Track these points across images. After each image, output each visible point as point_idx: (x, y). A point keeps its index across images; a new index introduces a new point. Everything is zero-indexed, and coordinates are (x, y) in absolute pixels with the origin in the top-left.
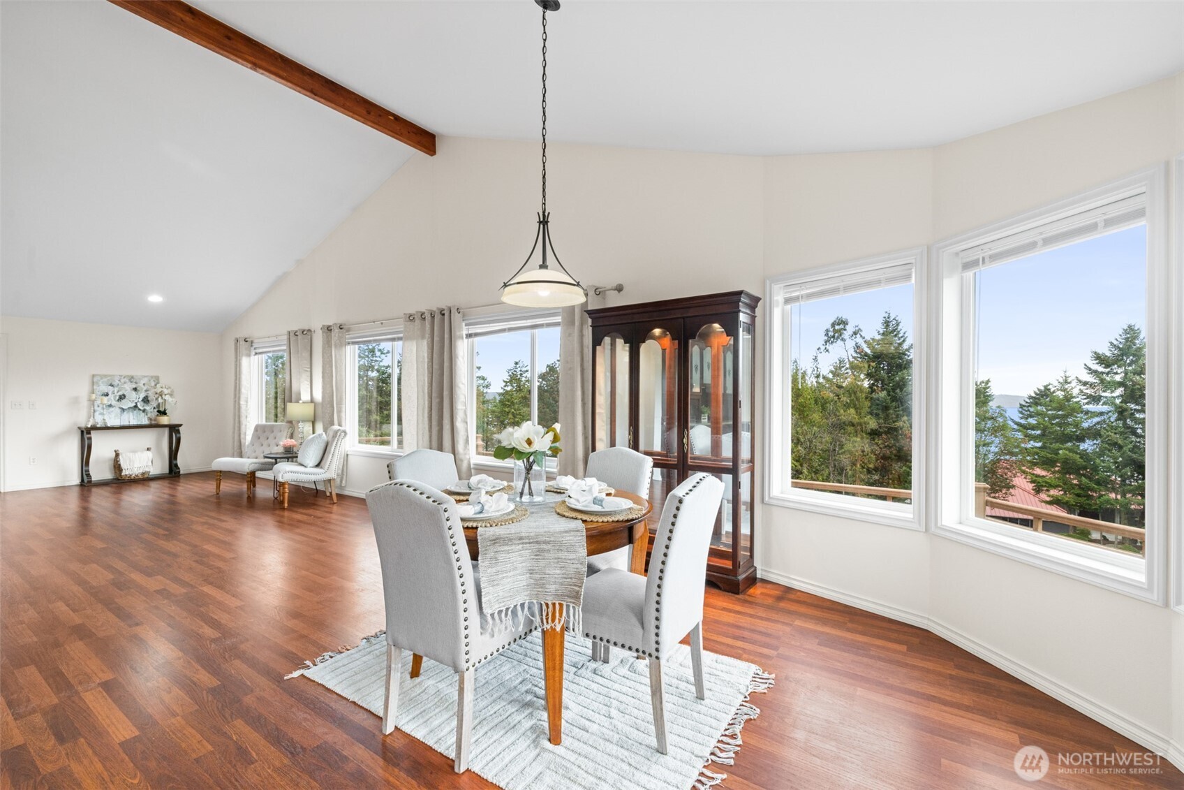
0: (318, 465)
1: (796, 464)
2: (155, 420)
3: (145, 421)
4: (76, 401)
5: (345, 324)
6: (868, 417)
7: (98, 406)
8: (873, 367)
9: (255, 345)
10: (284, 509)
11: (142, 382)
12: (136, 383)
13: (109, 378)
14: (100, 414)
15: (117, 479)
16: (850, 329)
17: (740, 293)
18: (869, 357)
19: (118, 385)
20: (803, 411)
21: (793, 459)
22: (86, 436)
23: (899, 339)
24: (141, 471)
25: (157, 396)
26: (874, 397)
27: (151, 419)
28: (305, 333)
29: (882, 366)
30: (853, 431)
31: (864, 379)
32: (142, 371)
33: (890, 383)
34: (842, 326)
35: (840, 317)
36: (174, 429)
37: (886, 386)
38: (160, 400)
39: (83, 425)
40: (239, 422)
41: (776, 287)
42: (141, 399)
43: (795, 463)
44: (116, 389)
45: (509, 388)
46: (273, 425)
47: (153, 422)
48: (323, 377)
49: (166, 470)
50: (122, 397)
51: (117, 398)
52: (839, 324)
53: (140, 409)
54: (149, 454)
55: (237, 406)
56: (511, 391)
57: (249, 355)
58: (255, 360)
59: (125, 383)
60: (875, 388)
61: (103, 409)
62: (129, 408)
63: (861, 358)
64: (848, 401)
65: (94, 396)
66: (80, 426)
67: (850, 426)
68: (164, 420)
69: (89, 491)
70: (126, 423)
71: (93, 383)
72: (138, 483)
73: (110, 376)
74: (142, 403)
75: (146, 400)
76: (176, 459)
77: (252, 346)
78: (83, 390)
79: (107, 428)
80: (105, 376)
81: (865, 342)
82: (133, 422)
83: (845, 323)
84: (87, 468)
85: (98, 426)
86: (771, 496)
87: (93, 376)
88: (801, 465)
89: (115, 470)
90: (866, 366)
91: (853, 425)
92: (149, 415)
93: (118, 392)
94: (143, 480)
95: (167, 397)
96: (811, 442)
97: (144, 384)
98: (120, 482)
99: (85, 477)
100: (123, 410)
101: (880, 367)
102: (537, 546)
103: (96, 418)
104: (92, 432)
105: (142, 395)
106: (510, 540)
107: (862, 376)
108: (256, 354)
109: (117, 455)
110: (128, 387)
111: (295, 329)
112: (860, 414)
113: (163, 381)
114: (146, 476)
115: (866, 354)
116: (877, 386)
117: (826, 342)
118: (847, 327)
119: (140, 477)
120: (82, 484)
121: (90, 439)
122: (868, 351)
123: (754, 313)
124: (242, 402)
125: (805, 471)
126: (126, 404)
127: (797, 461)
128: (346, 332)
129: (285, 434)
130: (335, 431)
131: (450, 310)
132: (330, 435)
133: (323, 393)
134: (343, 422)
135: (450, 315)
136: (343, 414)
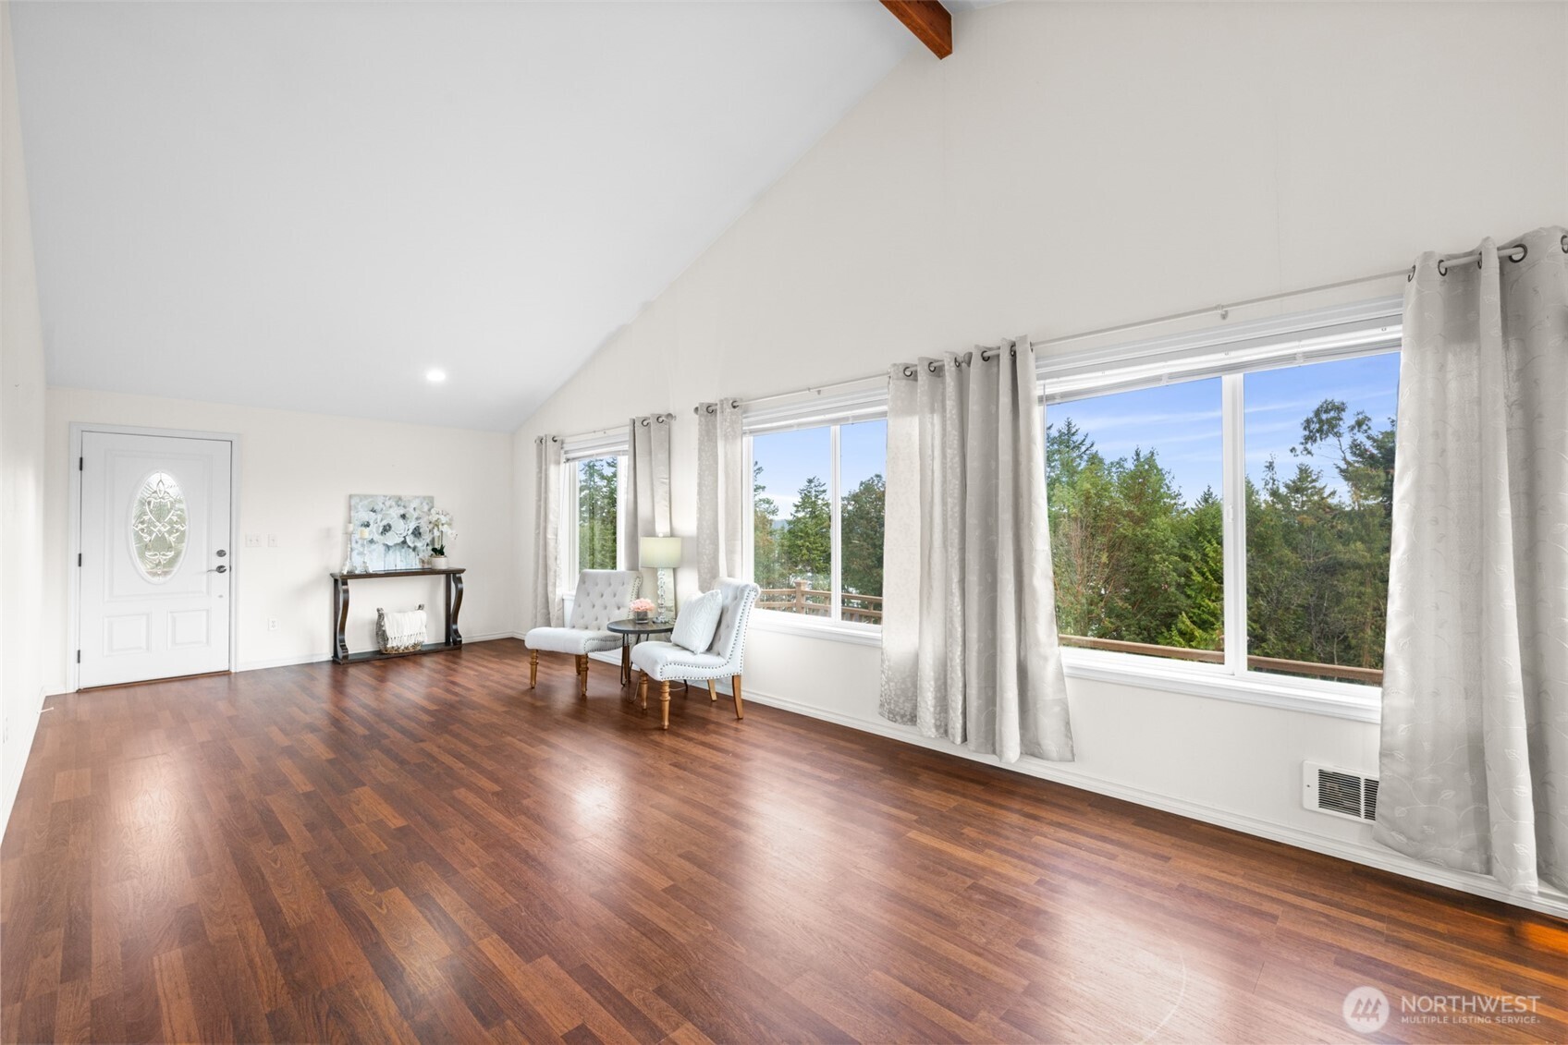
0: (711, 649)
1: (1255, 626)
2: (428, 563)
3: (416, 565)
4: (328, 533)
5: (741, 400)
7: (357, 542)
9: (567, 447)
10: (662, 729)
11: (413, 506)
12: (405, 507)
13: (370, 500)
14: (358, 554)
15: (379, 652)
16: (1348, 419)
19: (382, 510)
20: (1264, 545)
21: (1250, 618)
22: (342, 588)
24: (412, 642)
25: (431, 526)
27: (423, 562)
28: (660, 420)
30: (1358, 578)
32: (412, 490)
34: (1332, 414)
35: (1330, 400)
36: (453, 576)
38: (436, 533)
39: (336, 571)
40: (546, 566)
42: (411, 531)
43: (1253, 624)
44: (379, 517)
45: (801, 515)
46: (610, 574)
47: (426, 566)
48: (700, 493)
49: (442, 639)
50: (387, 529)
51: (381, 529)
52: (1327, 411)
53: (409, 547)
54: (422, 615)
55: (541, 542)
56: (804, 518)
57: (558, 463)
58: (565, 468)
59: (390, 507)
61: (363, 545)
62: (396, 545)
63: (1361, 462)
65: (351, 527)
66: (332, 572)
68: (441, 563)
69: (345, 672)
70: (391, 567)
71: (350, 508)
72: (409, 660)
73: (372, 496)
74: (412, 537)
75: (417, 533)
76: (455, 622)
77: (562, 448)
78: (336, 519)
79: (368, 576)
80: (366, 497)
82: (401, 566)
83: (1340, 408)
84: (341, 637)
85: (357, 572)
87: (351, 497)
88: (1263, 628)
89: (377, 639)
92: (421, 556)
93: (382, 520)
94: (413, 655)
95: (445, 528)
96: (1280, 593)
97: (415, 509)
98: (385, 659)
99: (339, 649)
100: (388, 547)
103: (353, 560)
104: (349, 581)
105: (412, 526)
108: (568, 460)
109: (381, 616)
110: (395, 513)
111: (643, 414)
113: (439, 505)
114: (419, 648)
117: (1307, 439)
118: (1344, 415)
119: (412, 650)
120: (335, 661)
121: (346, 592)
122: (1376, 452)
124: (550, 536)
125: (1271, 637)
126: (393, 539)
127: (1255, 621)
128: (745, 412)
129: (630, 589)
130: (737, 588)
131: (1013, 345)
132: (730, 595)
133: (700, 520)
134: (738, 571)
135: (1014, 356)
136: (737, 558)
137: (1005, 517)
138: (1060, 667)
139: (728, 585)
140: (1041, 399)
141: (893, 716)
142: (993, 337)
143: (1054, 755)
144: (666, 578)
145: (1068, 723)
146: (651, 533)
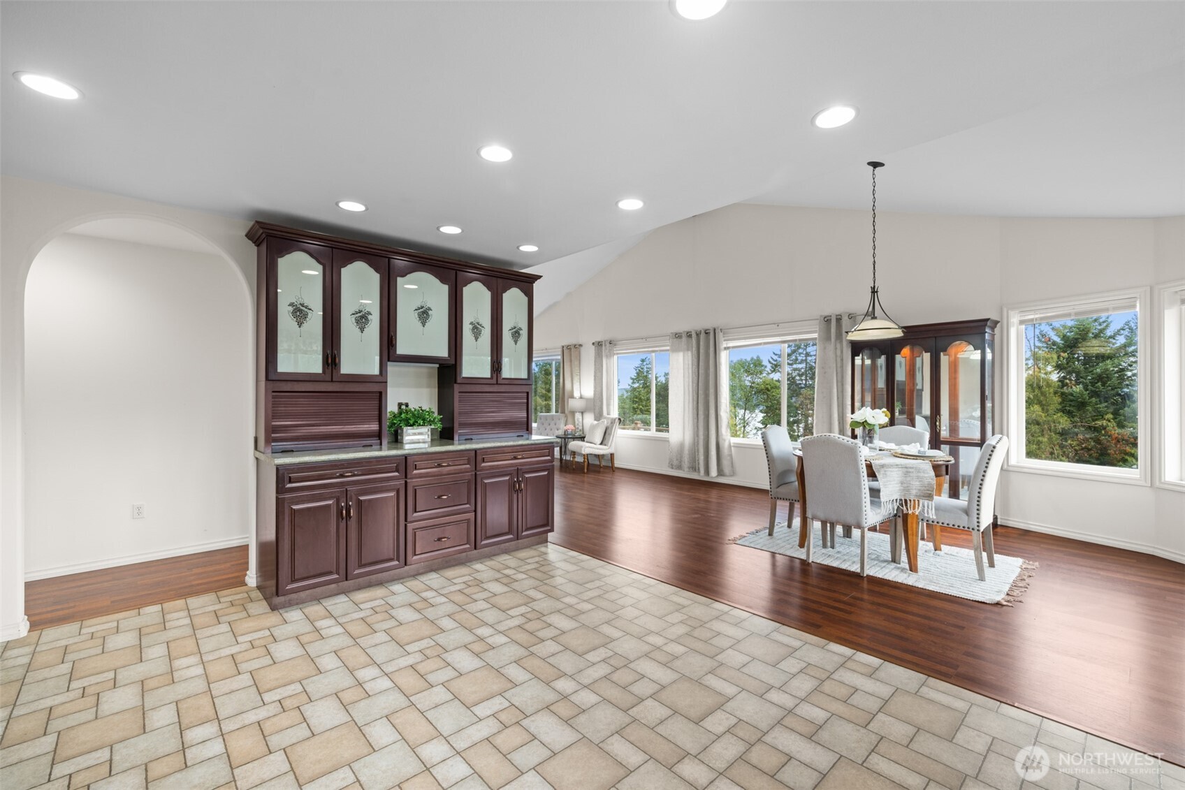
0: (601, 444)
5: (614, 340)
6: (1059, 415)
8: (1064, 358)
10: (584, 473)
17: (988, 320)
18: (1058, 347)
23: (1100, 325)
26: (1066, 391)
28: (576, 347)
29: (1076, 356)
30: (1038, 431)
31: (1053, 371)
33: (1088, 376)
37: (1082, 380)
41: (1011, 313)
45: (636, 385)
48: (595, 379)
56: (638, 387)
60: (1068, 381)
63: (1047, 348)
64: (1031, 396)
67: (1034, 425)
81: (1053, 329)
86: (1009, 464)
90: (1055, 356)
91: (1038, 423)
101: (1074, 358)
102: (906, 470)
106: (892, 466)
107: (1049, 368)
111: (567, 344)
112: (1047, 410)
115: (1054, 343)
116: (1070, 380)
122: (1058, 340)
123: (994, 332)
128: (615, 345)
129: (563, 421)
130: (612, 419)
131: (715, 330)
132: (610, 422)
133: (595, 391)
134: (612, 413)
135: (715, 333)
136: (612, 407)
137: (712, 391)
138: (730, 444)
139: (608, 418)
140: (725, 349)
141: (672, 466)
142: (708, 324)
143: (728, 474)
144: (578, 416)
145: (732, 463)
146: (572, 397)
